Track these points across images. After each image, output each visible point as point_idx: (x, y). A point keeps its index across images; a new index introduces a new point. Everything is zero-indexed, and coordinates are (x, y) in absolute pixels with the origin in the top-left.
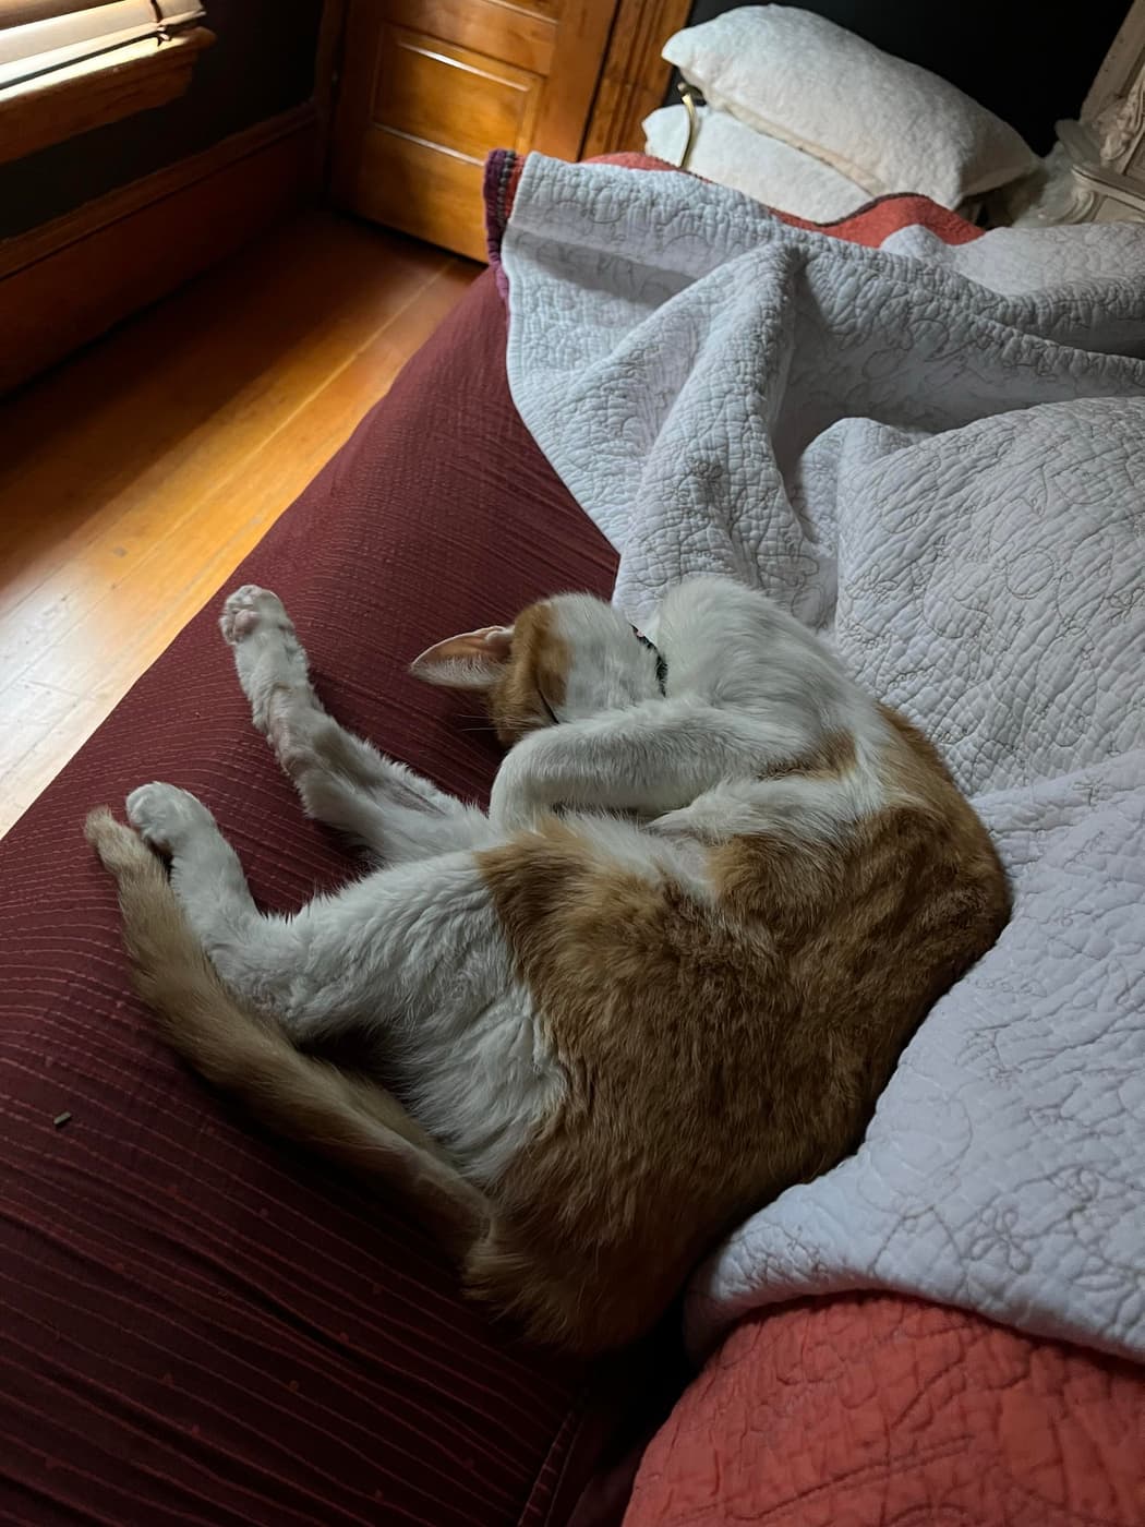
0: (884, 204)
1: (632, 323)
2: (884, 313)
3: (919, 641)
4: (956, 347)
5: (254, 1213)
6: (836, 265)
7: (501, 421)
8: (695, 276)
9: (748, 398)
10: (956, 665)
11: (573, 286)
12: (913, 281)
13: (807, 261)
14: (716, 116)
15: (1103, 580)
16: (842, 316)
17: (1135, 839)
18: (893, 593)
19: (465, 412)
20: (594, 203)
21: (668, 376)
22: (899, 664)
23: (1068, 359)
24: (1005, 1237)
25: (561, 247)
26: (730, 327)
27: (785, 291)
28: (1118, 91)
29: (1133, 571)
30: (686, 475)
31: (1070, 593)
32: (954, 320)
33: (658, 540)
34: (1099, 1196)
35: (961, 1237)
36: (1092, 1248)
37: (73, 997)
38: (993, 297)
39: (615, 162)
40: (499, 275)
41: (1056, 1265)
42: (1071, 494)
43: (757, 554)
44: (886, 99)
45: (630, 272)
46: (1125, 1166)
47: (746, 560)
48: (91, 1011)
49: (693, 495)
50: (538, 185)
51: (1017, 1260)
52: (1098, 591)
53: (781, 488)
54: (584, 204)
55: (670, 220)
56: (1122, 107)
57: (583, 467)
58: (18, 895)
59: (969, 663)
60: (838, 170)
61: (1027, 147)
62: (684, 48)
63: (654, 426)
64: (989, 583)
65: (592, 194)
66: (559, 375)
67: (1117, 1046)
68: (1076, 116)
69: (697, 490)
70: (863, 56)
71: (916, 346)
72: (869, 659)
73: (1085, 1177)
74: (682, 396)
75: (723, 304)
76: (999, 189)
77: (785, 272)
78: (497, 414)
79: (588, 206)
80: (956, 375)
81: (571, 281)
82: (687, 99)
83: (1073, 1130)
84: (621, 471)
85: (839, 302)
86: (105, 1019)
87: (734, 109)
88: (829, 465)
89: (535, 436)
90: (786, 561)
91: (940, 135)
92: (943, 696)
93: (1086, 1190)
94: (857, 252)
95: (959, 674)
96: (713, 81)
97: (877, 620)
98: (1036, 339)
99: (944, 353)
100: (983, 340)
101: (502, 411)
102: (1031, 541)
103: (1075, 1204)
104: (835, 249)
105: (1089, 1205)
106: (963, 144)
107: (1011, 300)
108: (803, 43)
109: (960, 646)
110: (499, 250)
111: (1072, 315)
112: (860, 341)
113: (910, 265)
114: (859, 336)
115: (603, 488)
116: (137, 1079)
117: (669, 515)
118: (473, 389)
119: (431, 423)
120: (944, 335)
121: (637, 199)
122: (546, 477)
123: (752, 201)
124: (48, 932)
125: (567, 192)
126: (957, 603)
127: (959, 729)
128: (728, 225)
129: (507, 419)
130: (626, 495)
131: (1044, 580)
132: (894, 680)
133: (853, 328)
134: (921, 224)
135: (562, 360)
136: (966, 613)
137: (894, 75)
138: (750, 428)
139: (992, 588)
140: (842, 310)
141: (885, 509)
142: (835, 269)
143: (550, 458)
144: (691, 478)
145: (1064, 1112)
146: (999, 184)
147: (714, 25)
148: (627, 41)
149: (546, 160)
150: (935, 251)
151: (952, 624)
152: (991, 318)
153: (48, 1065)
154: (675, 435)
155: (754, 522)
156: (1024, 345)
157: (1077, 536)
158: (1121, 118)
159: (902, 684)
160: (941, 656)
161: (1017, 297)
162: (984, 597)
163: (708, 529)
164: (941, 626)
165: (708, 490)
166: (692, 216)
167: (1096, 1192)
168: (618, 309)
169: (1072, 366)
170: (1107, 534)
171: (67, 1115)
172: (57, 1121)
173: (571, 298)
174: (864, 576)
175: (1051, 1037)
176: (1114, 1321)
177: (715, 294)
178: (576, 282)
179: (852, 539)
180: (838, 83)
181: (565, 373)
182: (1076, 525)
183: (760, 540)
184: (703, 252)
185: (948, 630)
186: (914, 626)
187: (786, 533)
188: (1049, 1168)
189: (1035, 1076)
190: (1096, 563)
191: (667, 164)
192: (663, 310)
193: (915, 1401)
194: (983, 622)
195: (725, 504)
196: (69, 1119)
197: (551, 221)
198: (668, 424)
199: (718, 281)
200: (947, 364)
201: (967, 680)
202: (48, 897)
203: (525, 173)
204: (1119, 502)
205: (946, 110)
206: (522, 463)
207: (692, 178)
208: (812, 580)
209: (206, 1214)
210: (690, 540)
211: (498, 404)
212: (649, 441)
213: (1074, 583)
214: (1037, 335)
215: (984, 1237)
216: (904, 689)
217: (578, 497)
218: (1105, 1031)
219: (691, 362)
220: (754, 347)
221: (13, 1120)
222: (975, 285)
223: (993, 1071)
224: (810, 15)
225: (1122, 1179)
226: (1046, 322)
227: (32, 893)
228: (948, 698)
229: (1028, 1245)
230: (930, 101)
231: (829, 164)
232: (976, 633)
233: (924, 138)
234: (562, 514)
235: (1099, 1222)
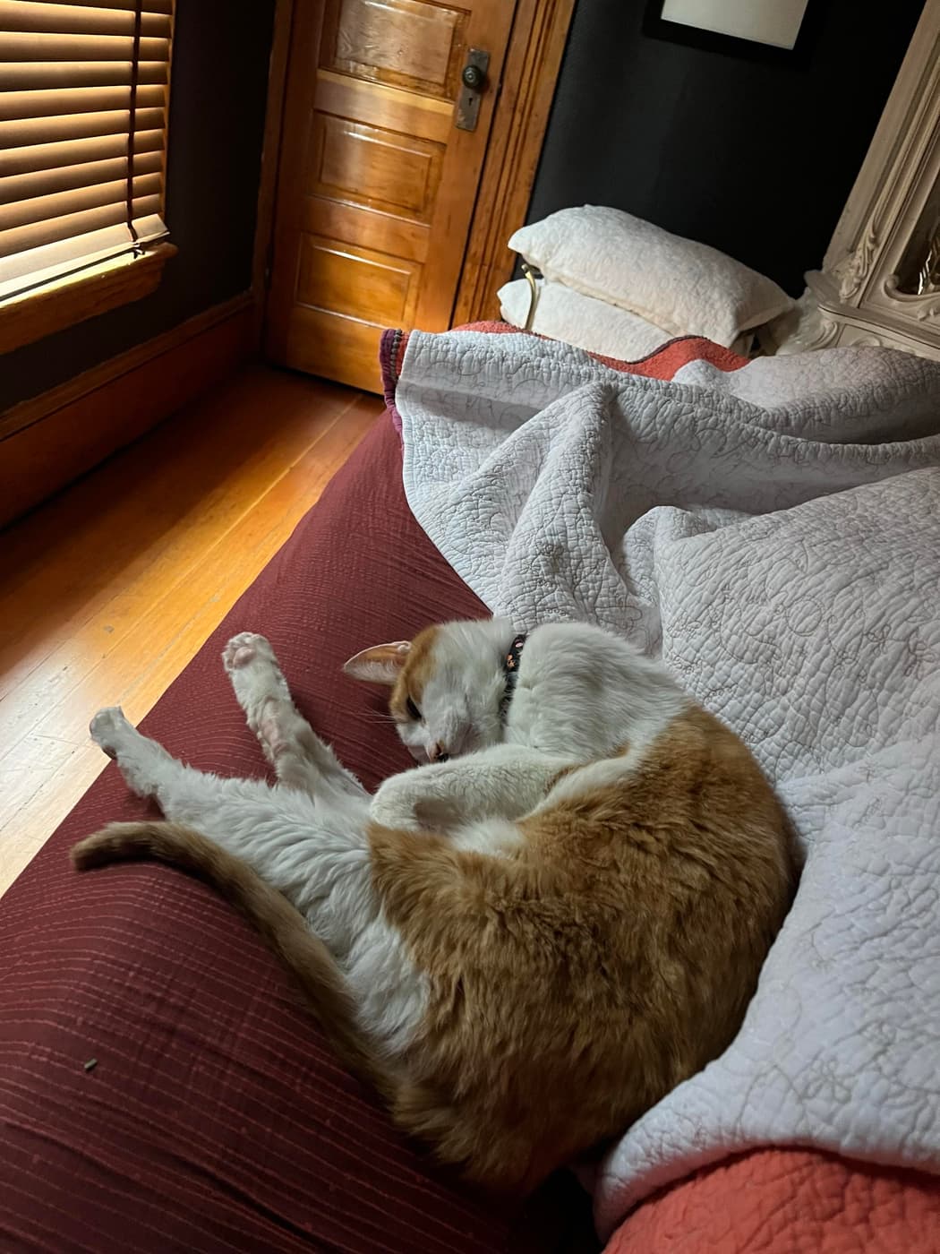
0: (675, 345)
1: (494, 443)
2: (677, 426)
3: (723, 666)
4: (733, 446)
5: (236, 1130)
6: (639, 395)
7: (400, 522)
8: (539, 408)
9: (579, 496)
10: (753, 683)
11: (448, 420)
12: (697, 402)
13: (618, 394)
14: (551, 285)
15: (858, 621)
16: (648, 429)
17: (904, 804)
18: (698, 630)
19: (374, 517)
20: (460, 361)
21: (521, 482)
22: (710, 683)
23: (815, 451)
24: (831, 1079)
25: (438, 392)
26: (563, 446)
27: (602, 417)
28: (849, 247)
29: (879, 613)
30: (537, 555)
31: (837, 632)
32: (729, 428)
33: (519, 604)
34: (897, 1040)
35: (799, 1082)
36: (894, 1079)
37: (97, 972)
38: (757, 409)
39: (476, 329)
40: (394, 415)
41: (868, 1093)
42: (826, 557)
43: (595, 608)
44: (675, 267)
45: (491, 407)
46: (915, 1019)
47: (587, 613)
48: (111, 981)
49: (543, 569)
50: (420, 353)
51: (840, 1094)
52: (857, 630)
53: (608, 558)
54: (453, 363)
55: (516, 371)
56: (853, 258)
57: (463, 552)
58: (50, 898)
59: (764, 682)
60: (645, 319)
61: (784, 294)
62: (523, 241)
63: (513, 518)
64: (774, 623)
65: (459, 356)
66: (442, 486)
67: (902, 939)
68: (819, 267)
69: (546, 565)
70: (655, 239)
71: (704, 448)
72: (689, 681)
73: (886, 1028)
74: (530, 498)
75: (558, 428)
76: (766, 324)
77: (601, 403)
78: (398, 516)
79: (457, 365)
80: (736, 466)
81: (447, 416)
82: (528, 275)
83: (875, 997)
84: (491, 553)
85: (643, 421)
86: (120, 986)
87: (563, 280)
88: (646, 540)
89: (426, 531)
90: (617, 611)
91: (717, 289)
92: (745, 707)
93: (886, 1037)
94: (654, 384)
95: (758, 691)
96: (547, 262)
97: (690, 652)
98: (790, 438)
99: (724, 452)
100: (752, 441)
101: (402, 514)
102: (801, 591)
103: (880, 1048)
104: (638, 383)
105: (889, 1048)
106: (735, 295)
107: (770, 411)
108: (610, 232)
109: (755, 669)
110: (393, 397)
111: (816, 417)
112: (662, 447)
113: (694, 390)
114: (660, 443)
115: (479, 565)
116: (145, 1031)
117: (526, 584)
118: (379, 499)
119: (349, 526)
120: (723, 440)
121: (491, 357)
122: (436, 560)
123: (577, 350)
124: (77, 923)
125: (440, 356)
126: (750, 637)
127: (761, 732)
128: (559, 372)
129: (405, 519)
130: (496, 570)
131: (815, 622)
132: (708, 696)
133: (656, 438)
134: (703, 358)
135: (444, 474)
136: (759, 646)
137: (680, 250)
138: (581, 518)
139: (777, 627)
140: (647, 425)
141: (687, 571)
142: (638, 397)
143: (438, 547)
144: (540, 557)
145: (867, 986)
146: (766, 320)
147: (544, 223)
148: (482, 237)
149: (424, 335)
150: (714, 377)
151: (748, 653)
152: (757, 425)
153: (79, 1024)
154: (528, 526)
155: (591, 585)
156: (783, 443)
157: (836, 587)
158: (852, 268)
159: (714, 698)
160: (741, 677)
161: (776, 409)
162: (772, 634)
163: (556, 593)
164: (740, 654)
165: (554, 564)
166: (532, 367)
167: (894, 1037)
168: (482, 434)
169: (819, 455)
170: (856, 586)
171: (94, 1061)
172: (87, 1066)
173: (448, 429)
174: (678, 620)
175: (853, 930)
176: (913, 1128)
177: (552, 422)
178: (451, 416)
179: (668, 594)
180: (639, 258)
181: (446, 485)
182: (833, 579)
183: (596, 597)
184: (542, 390)
185: (745, 656)
186: (717, 654)
187: (615, 591)
188: (859, 1024)
189: (845, 962)
190: (853, 607)
191: (515, 327)
192: (514, 435)
193: (759, 1229)
194: (773, 652)
195: (568, 573)
196: (95, 1065)
197: (429, 376)
198: (521, 520)
199: (554, 412)
200: (728, 459)
201: (763, 695)
202: (75, 898)
203: (409, 344)
204: (861, 563)
205: (721, 273)
206: (418, 551)
207: (532, 337)
208: (639, 623)
209: (200, 1133)
210: (543, 601)
211: (397, 509)
212: (510, 530)
213: (838, 624)
214: (792, 435)
215: (816, 1079)
216: (715, 702)
217: (461, 574)
218: (894, 928)
219: (538, 471)
220: (581, 459)
221: (54, 1067)
222: (743, 402)
223: (814, 963)
224: (615, 211)
225: (913, 1027)
226: (796, 426)
227: (63, 895)
228: (749, 708)
229: (847, 1082)
230: (708, 267)
231: (637, 314)
232: (768, 660)
233: (705, 293)
234: (448, 586)
235: (896, 1059)
